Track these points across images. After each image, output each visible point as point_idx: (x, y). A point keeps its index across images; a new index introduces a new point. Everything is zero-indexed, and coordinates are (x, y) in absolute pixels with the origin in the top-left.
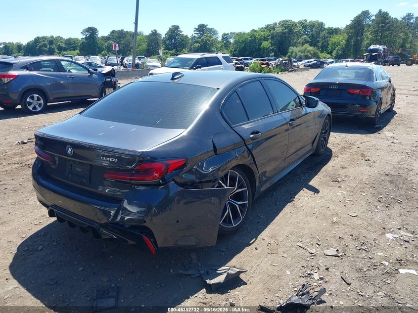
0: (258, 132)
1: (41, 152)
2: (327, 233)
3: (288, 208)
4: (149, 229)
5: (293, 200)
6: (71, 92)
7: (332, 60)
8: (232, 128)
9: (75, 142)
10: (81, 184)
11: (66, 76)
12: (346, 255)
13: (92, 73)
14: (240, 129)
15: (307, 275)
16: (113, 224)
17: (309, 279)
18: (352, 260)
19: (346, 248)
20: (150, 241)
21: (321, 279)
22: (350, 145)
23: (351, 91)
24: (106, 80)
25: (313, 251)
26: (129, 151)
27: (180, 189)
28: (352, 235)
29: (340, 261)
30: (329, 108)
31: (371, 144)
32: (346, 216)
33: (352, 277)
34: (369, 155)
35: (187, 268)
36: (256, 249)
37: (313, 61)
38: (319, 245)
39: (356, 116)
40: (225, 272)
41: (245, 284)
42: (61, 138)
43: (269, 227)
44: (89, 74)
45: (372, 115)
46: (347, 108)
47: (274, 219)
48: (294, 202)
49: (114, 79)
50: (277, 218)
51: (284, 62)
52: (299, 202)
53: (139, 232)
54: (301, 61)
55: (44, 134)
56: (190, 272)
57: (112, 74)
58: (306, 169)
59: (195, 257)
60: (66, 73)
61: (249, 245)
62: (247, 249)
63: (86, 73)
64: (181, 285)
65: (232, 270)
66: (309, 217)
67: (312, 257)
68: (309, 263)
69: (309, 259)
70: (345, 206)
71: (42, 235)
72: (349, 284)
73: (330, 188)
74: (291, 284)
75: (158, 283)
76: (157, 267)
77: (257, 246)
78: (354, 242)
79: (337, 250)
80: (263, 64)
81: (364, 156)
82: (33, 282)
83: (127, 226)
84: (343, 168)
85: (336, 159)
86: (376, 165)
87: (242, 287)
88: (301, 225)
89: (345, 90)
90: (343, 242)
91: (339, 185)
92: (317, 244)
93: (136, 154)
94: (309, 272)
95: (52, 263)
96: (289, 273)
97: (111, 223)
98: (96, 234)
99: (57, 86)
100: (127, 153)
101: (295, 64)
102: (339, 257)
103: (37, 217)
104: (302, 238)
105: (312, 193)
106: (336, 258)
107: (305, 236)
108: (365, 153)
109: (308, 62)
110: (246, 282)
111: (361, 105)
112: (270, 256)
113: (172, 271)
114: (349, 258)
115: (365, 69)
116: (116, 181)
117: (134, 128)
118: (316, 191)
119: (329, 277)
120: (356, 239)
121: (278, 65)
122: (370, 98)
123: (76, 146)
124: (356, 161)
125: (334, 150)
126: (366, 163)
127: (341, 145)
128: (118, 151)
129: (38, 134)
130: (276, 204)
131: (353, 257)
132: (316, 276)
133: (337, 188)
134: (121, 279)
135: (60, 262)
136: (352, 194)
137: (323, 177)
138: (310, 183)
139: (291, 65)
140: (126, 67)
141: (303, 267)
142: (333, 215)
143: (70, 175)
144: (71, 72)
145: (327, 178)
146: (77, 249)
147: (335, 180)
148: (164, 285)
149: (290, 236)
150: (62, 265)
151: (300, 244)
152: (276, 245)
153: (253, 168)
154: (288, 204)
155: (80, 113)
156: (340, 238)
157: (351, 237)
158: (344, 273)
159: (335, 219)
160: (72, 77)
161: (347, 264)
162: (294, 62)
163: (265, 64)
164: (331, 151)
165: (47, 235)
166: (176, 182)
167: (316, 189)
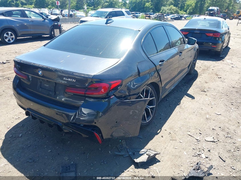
0: (163, 61)
1: (18, 72)
2: (204, 126)
3: (177, 109)
4: (98, 127)
5: (180, 104)
6: (32, 31)
7: (187, 15)
8: (148, 58)
9: (44, 66)
10: (48, 95)
11: (28, 20)
12: (219, 141)
13: (45, 19)
14: (153, 59)
15: (197, 155)
16: (72, 123)
17: (199, 158)
18: (223, 144)
19: (218, 136)
20: (98, 136)
21: (207, 158)
22: (208, 68)
23: (208, 34)
24: (54, 24)
25: (198, 138)
26: (84, 74)
27: (118, 100)
28: (220, 128)
29: (216, 145)
30: (197, 45)
31: (220, 67)
32: (214, 114)
33: (226, 156)
34: (220, 74)
35: (120, 151)
36: (162, 137)
37: (176, 16)
38: (201, 134)
39: (210, 50)
40: (145, 153)
41: (159, 161)
42: (34, 63)
43: (167, 121)
44: (43, 20)
45: (219, 50)
46: (204, 45)
47: (170, 116)
48: (180, 105)
49: (59, 23)
50: (172, 115)
51: (159, 15)
52: (184, 105)
53: (91, 130)
54: (169, 15)
55: (21, 60)
56: (122, 153)
57: (57, 20)
58: (184, 83)
59: (125, 143)
60: (28, 19)
61: (157, 134)
62: (156, 137)
63: (40, 19)
64: (117, 162)
65: (149, 152)
66: (191, 115)
67: (199, 143)
68: (197, 146)
69: (196, 143)
70: (212, 107)
71: (21, 126)
72: (225, 161)
73: (200, 96)
74: (188, 161)
75: (102, 161)
76: (100, 149)
77: (163, 135)
78: (222, 132)
79: (213, 138)
80: (147, 17)
81: (217, 75)
82: (18, 160)
83: (82, 125)
84: (206, 83)
85: (201, 76)
86: (225, 81)
87: (158, 163)
88: (187, 120)
89: (204, 33)
90: (215, 132)
91: (205, 93)
92: (200, 133)
93: (89, 77)
94: (198, 153)
95: (29, 147)
96: (186, 154)
97: (71, 123)
98: (60, 129)
99: (23, 27)
100: (83, 76)
101: (165, 17)
102: (215, 142)
103: (17, 114)
104: (190, 128)
105: (191, 99)
106: (213, 143)
107: (191, 128)
108: (217, 73)
109: (173, 16)
110: (159, 160)
111: (213, 43)
112: (171, 141)
113: (110, 152)
114: (221, 143)
115: (216, 20)
116: (74, 95)
117: (84, 57)
118: (193, 98)
119: (211, 156)
120: (223, 130)
121: (155, 17)
122: (219, 39)
123: (45, 69)
124: (213, 78)
125: (198, 71)
126: (220, 79)
127: (202, 68)
128: (77, 74)
129: (16, 60)
130: (170, 106)
131: (223, 142)
132: (203, 156)
133: (205, 95)
134: (77, 158)
135: (35, 146)
136: (214, 100)
137: (195, 88)
138: (188, 92)
139: (163, 17)
140: (64, 16)
141: (193, 149)
142: (205, 114)
143: (40, 89)
144: (31, 18)
145: (198, 89)
146: (45, 136)
147: (203, 90)
148: (106, 162)
149: (182, 128)
150: (36, 148)
151: (189, 133)
152: (174, 134)
153: (160, 84)
154: (178, 106)
155: (44, 46)
156: (213, 129)
157: (220, 129)
158: (220, 154)
159: (207, 116)
160: (33, 21)
161: (221, 147)
162: (165, 16)
163: (148, 17)
164: (197, 72)
165: (24, 126)
166: (115, 96)
167: (193, 96)
